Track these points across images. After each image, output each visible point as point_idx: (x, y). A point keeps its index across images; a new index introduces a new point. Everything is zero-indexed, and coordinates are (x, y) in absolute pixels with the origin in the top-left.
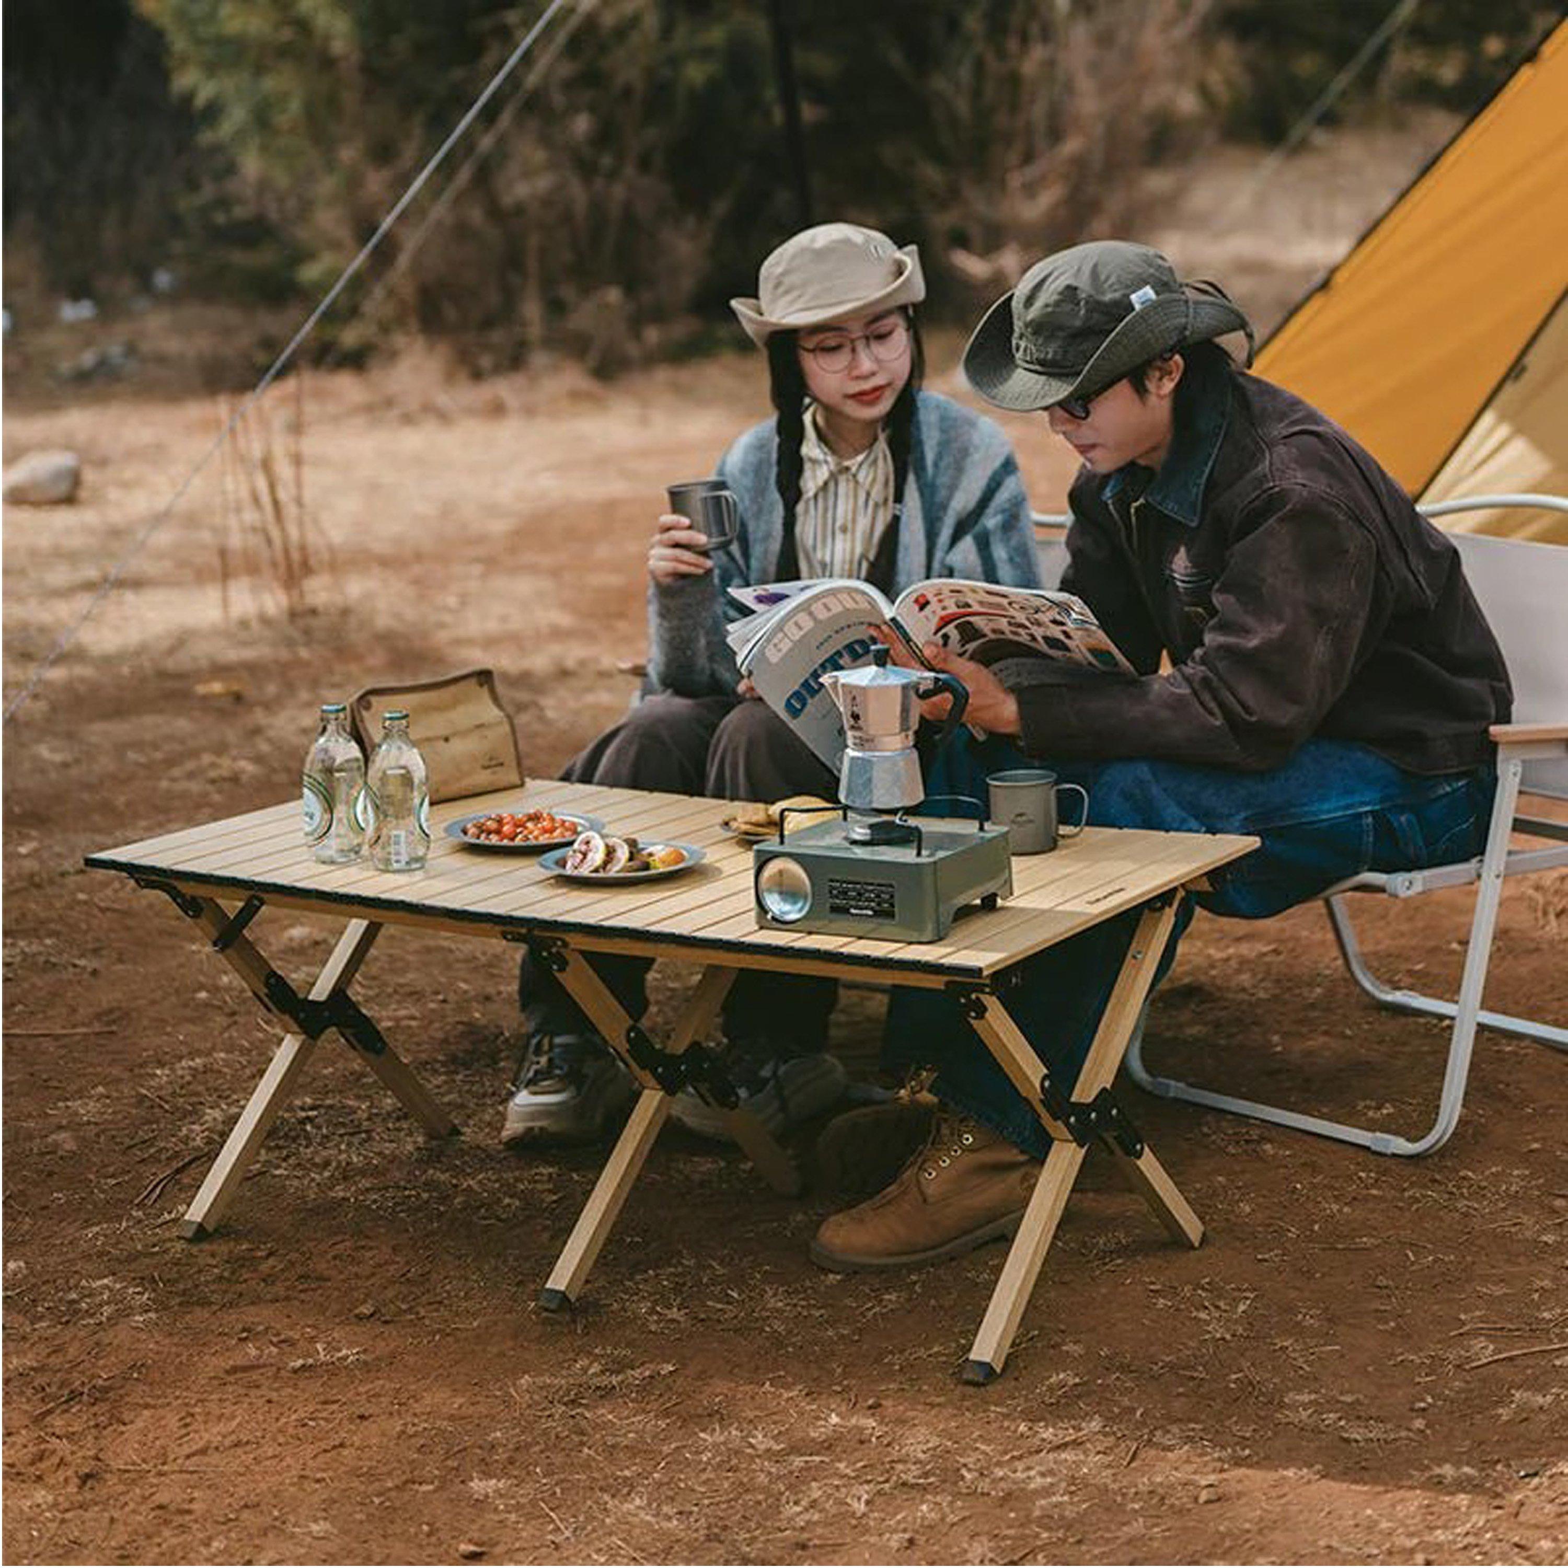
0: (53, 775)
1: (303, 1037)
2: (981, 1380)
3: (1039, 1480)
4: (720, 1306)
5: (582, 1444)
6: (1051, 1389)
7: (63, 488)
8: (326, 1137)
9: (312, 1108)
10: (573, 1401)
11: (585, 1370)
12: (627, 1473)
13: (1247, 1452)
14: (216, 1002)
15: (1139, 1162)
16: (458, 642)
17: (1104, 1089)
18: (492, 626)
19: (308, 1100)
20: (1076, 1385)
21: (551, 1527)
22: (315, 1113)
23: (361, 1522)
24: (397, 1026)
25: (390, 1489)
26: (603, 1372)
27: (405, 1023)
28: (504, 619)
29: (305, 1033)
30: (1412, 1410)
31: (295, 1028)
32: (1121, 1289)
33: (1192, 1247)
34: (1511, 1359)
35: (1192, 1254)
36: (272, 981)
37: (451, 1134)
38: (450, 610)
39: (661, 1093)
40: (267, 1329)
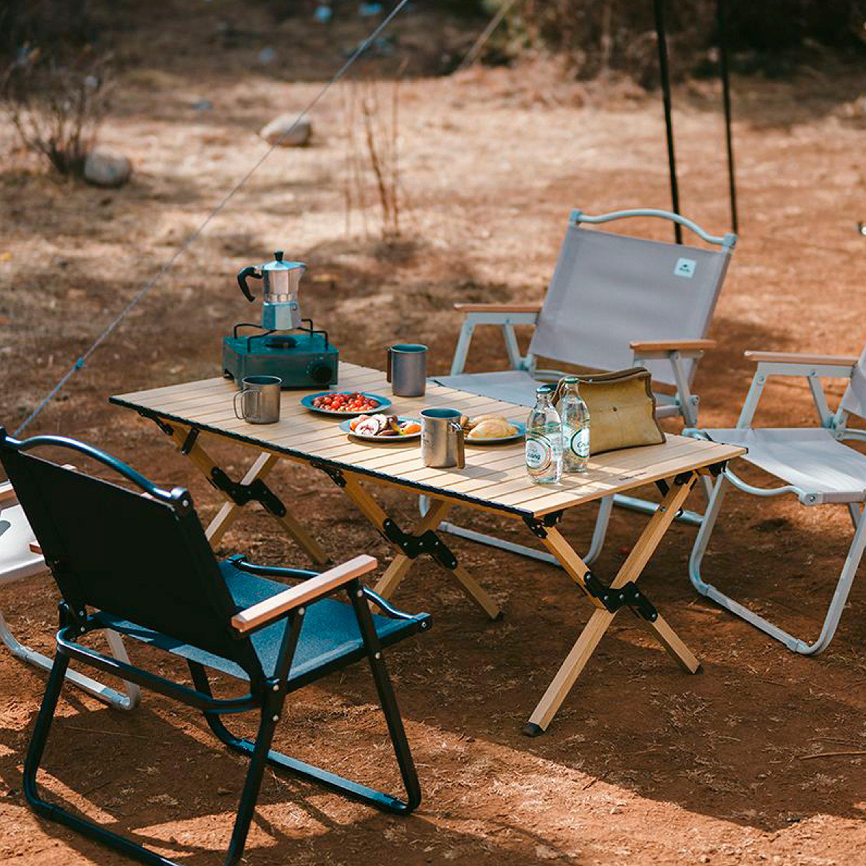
0: (211, 326)
1: (234, 504)
2: (531, 733)
3: (532, 791)
4: (419, 676)
5: (311, 742)
6: (567, 743)
7: (300, 137)
8: (260, 557)
9: (261, 540)
10: (319, 719)
11: (331, 704)
12: (326, 761)
13: (653, 789)
14: (236, 473)
15: (653, 624)
16: (478, 260)
17: (631, 582)
18: (502, 252)
19: (260, 536)
20: (582, 742)
21: (272, 784)
22: (260, 543)
23: (176, 770)
24: (328, 497)
25: (199, 754)
26: (341, 706)
27: (334, 495)
28: (512, 247)
29: (235, 501)
30: (757, 778)
31: (230, 498)
32: (638, 692)
33: (689, 672)
34: (828, 756)
35: (690, 677)
36: (216, 472)
37: (327, 563)
38: (481, 239)
39: (406, 557)
40: (176, 662)
